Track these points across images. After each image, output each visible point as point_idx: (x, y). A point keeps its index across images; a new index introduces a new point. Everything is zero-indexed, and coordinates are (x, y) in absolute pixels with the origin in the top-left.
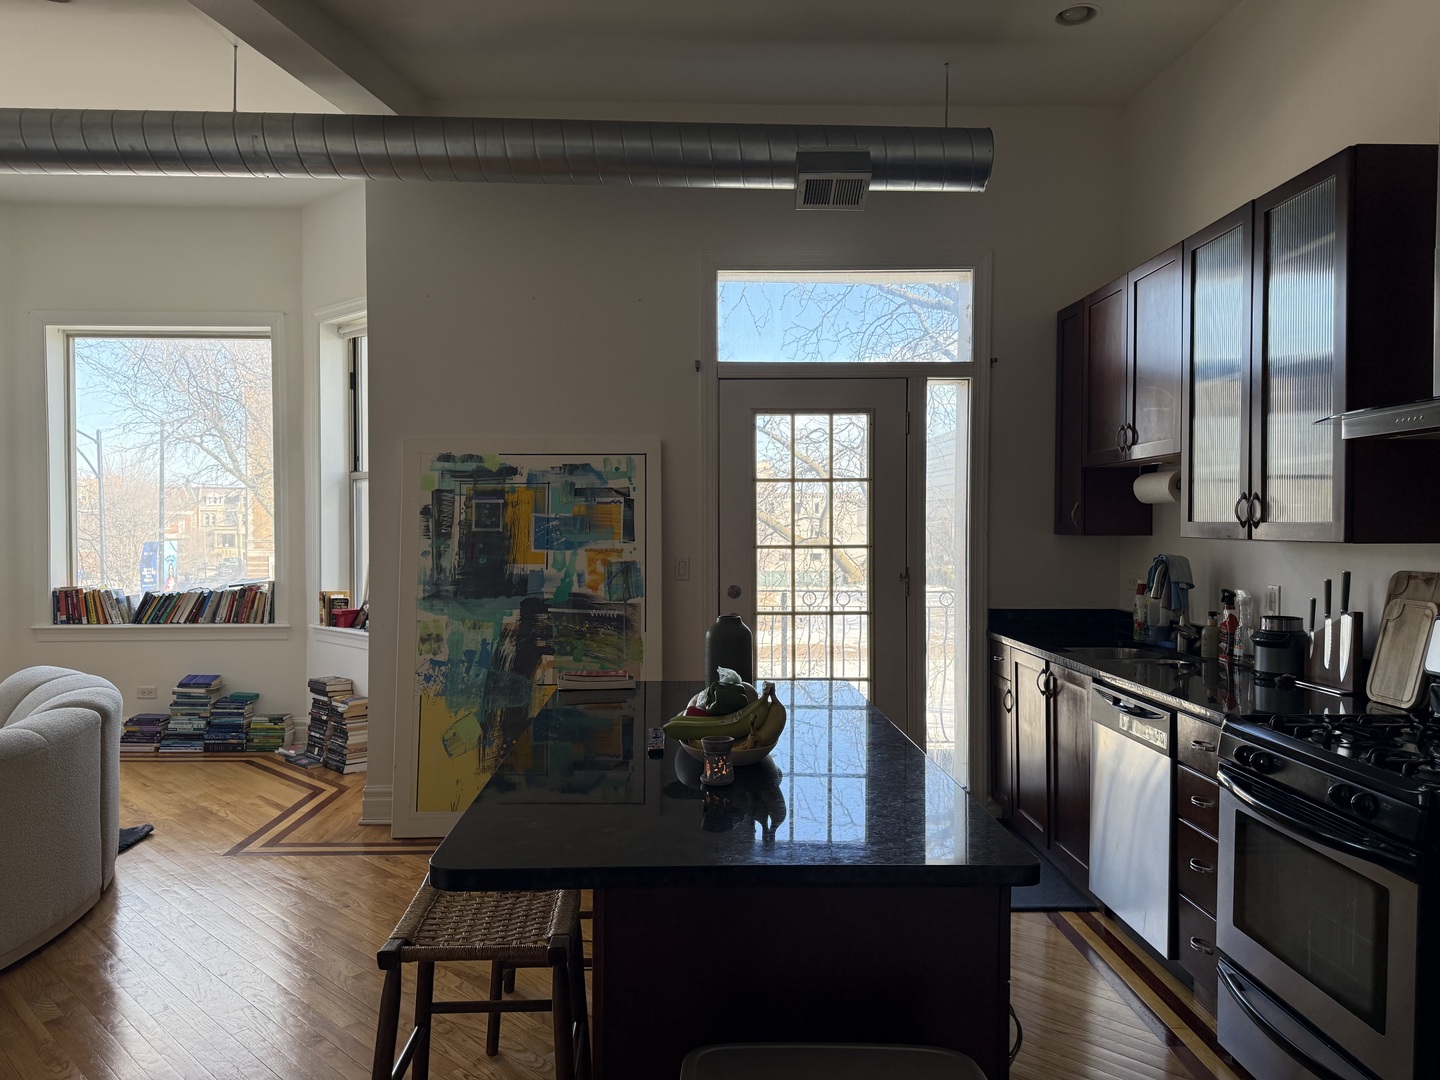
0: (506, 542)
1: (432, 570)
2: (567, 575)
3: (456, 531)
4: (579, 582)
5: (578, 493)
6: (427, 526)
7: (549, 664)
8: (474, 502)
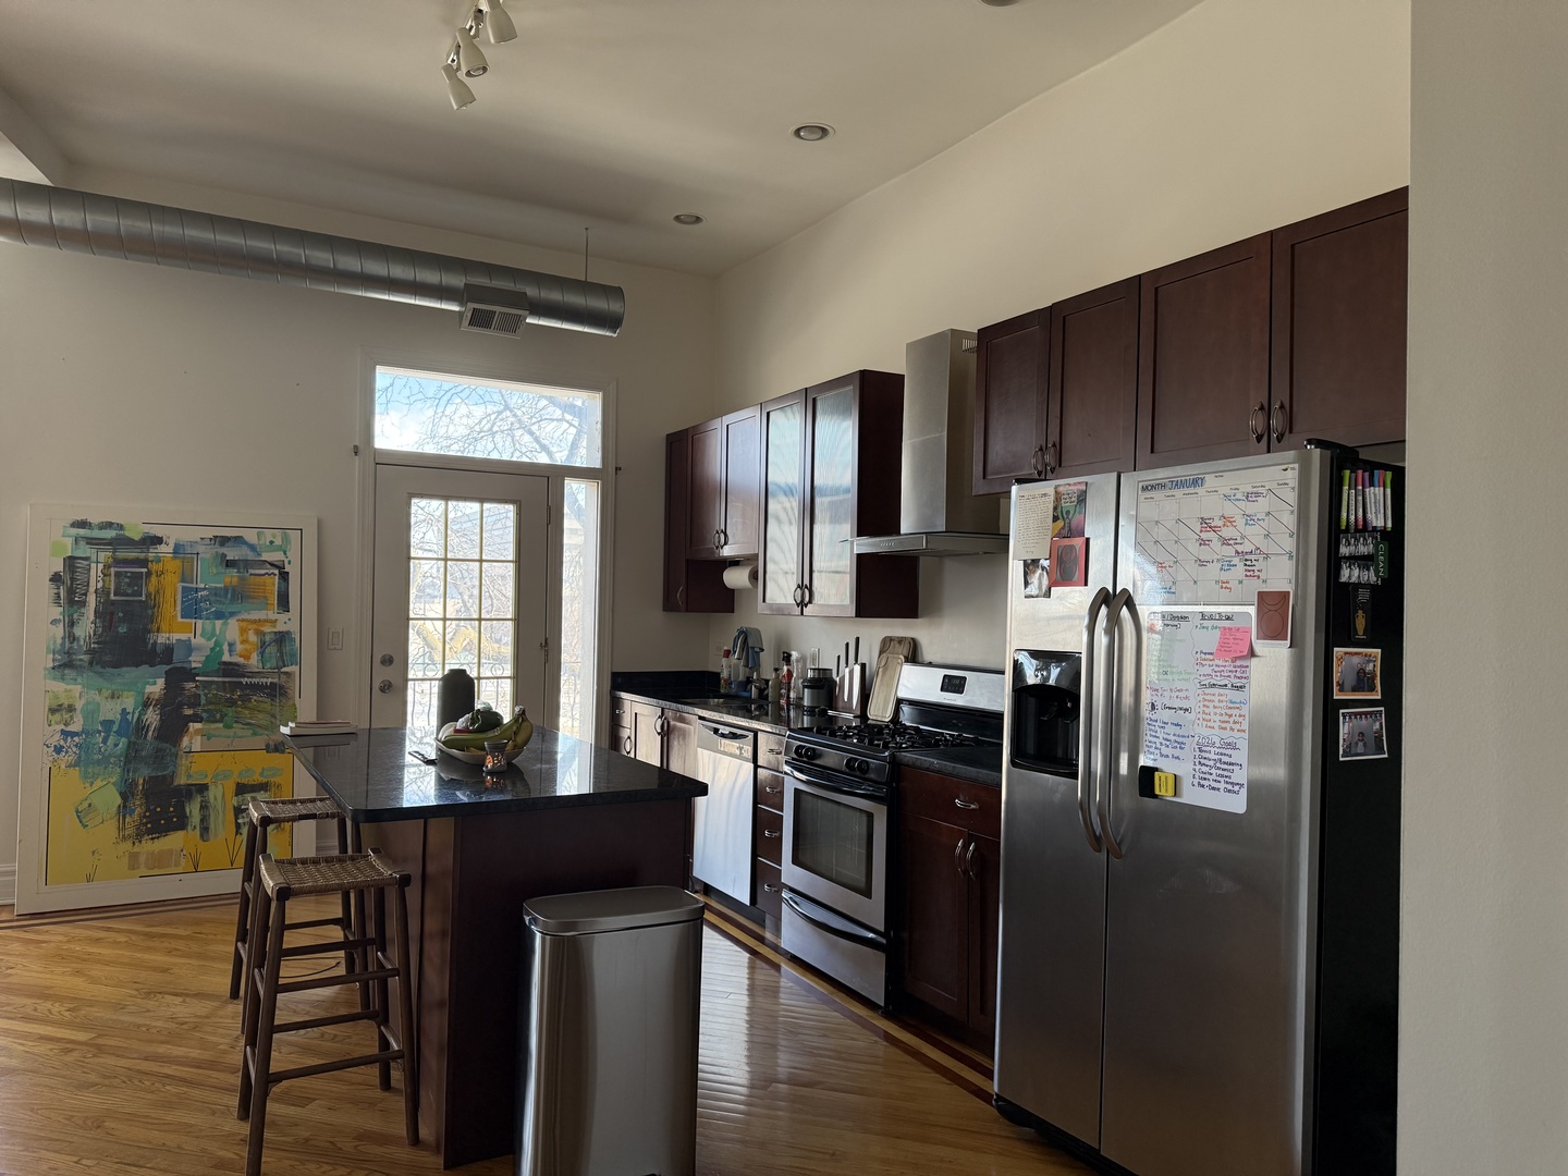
0: (150, 612)
1: (63, 638)
2: (216, 643)
3: (92, 599)
4: (230, 651)
5: (230, 564)
6: (58, 595)
7: (197, 732)
8: (113, 570)
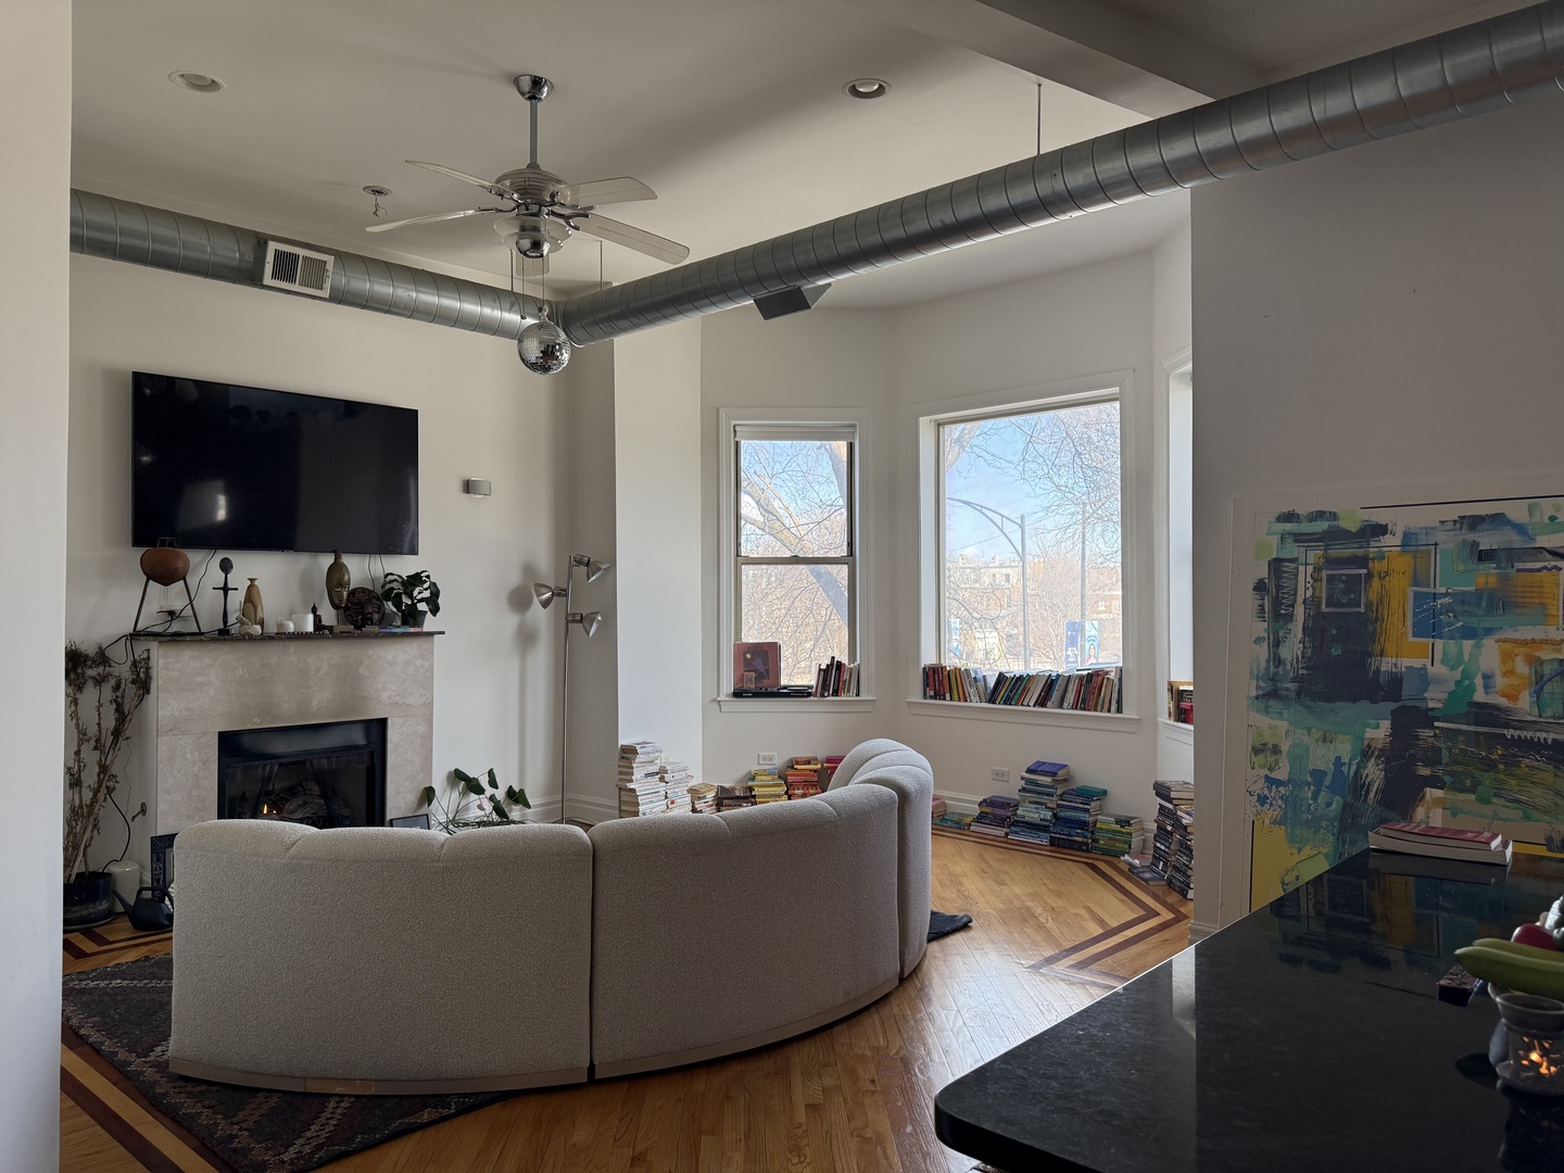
0: (1371, 628)
1: (1268, 661)
2: (1466, 675)
3: (1300, 611)
4: (1486, 687)
5: (1484, 556)
6: (1262, 606)
7: (1437, 802)
8: (1324, 573)
